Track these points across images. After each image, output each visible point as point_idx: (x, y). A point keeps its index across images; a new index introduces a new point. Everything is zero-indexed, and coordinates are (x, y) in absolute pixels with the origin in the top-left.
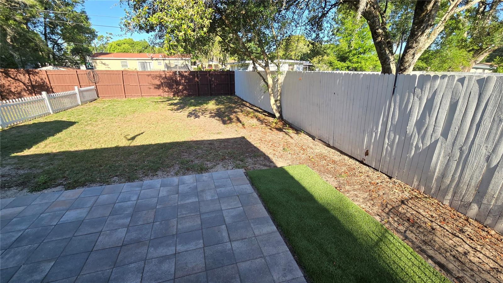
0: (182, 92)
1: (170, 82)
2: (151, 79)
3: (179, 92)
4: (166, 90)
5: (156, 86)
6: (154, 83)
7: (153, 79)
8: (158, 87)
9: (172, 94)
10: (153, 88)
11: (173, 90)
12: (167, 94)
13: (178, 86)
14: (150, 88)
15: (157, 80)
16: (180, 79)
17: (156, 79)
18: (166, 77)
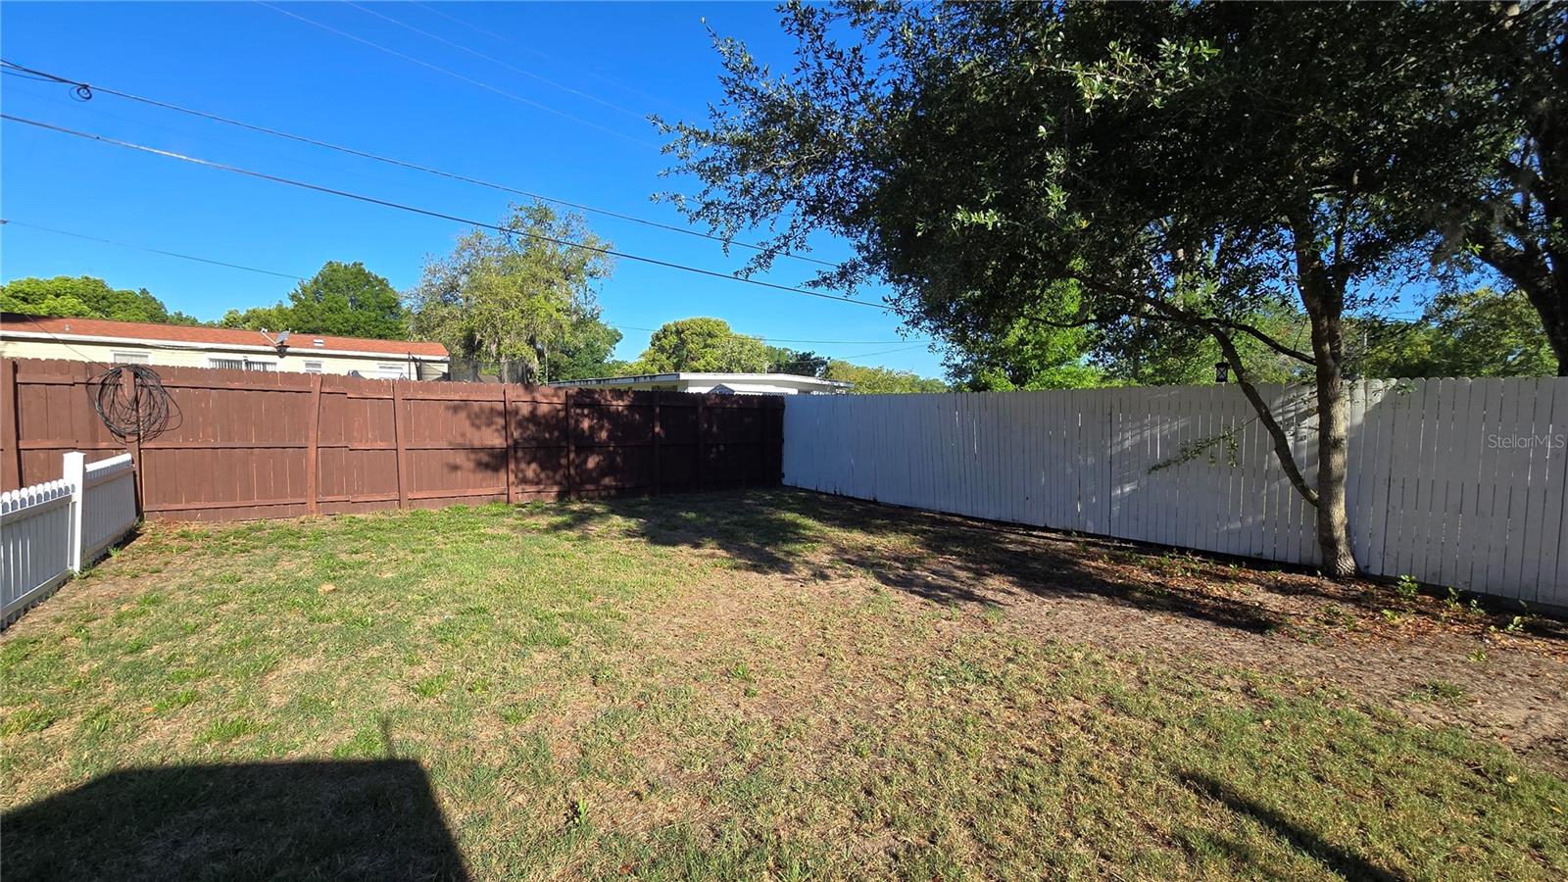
0: (596, 481)
1: (551, 439)
2: (467, 423)
3: (583, 482)
4: (530, 474)
5: (485, 458)
6: (477, 444)
7: (473, 425)
8: (495, 461)
9: (556, 489)
10: (471, 465)
11: (558, 477)
12: (533, 489)
13: (583, 456)
14: (455, 468)
15: (494, 427)
16: (591, 427)
17: (489, 425)
18: (533, 417)
